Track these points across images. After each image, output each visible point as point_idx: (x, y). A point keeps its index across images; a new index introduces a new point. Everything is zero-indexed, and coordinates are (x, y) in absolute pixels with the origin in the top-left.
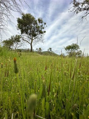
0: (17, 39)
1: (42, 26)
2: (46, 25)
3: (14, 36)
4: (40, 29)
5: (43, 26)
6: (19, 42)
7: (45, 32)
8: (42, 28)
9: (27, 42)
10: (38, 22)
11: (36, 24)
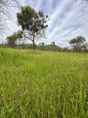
0: (19, 35)
1: (43, 20)
2: (48, 18)
3: (17, 33)
4: (42, 23)
5: (45, 20)
6: (22, 38)
7: (47, 26)
8: (43, 22)
9: (29, 39)
10: (39, 15)
11: (37, 17)
